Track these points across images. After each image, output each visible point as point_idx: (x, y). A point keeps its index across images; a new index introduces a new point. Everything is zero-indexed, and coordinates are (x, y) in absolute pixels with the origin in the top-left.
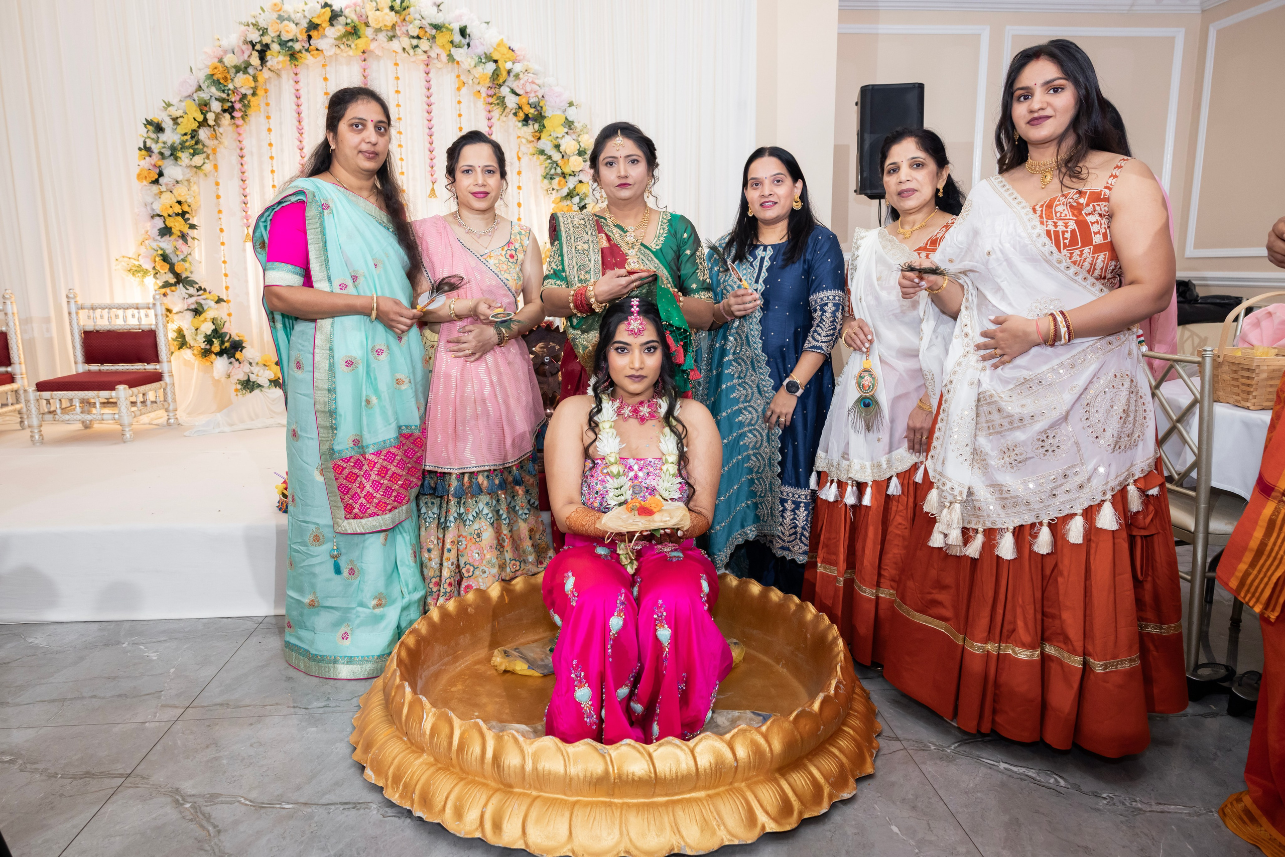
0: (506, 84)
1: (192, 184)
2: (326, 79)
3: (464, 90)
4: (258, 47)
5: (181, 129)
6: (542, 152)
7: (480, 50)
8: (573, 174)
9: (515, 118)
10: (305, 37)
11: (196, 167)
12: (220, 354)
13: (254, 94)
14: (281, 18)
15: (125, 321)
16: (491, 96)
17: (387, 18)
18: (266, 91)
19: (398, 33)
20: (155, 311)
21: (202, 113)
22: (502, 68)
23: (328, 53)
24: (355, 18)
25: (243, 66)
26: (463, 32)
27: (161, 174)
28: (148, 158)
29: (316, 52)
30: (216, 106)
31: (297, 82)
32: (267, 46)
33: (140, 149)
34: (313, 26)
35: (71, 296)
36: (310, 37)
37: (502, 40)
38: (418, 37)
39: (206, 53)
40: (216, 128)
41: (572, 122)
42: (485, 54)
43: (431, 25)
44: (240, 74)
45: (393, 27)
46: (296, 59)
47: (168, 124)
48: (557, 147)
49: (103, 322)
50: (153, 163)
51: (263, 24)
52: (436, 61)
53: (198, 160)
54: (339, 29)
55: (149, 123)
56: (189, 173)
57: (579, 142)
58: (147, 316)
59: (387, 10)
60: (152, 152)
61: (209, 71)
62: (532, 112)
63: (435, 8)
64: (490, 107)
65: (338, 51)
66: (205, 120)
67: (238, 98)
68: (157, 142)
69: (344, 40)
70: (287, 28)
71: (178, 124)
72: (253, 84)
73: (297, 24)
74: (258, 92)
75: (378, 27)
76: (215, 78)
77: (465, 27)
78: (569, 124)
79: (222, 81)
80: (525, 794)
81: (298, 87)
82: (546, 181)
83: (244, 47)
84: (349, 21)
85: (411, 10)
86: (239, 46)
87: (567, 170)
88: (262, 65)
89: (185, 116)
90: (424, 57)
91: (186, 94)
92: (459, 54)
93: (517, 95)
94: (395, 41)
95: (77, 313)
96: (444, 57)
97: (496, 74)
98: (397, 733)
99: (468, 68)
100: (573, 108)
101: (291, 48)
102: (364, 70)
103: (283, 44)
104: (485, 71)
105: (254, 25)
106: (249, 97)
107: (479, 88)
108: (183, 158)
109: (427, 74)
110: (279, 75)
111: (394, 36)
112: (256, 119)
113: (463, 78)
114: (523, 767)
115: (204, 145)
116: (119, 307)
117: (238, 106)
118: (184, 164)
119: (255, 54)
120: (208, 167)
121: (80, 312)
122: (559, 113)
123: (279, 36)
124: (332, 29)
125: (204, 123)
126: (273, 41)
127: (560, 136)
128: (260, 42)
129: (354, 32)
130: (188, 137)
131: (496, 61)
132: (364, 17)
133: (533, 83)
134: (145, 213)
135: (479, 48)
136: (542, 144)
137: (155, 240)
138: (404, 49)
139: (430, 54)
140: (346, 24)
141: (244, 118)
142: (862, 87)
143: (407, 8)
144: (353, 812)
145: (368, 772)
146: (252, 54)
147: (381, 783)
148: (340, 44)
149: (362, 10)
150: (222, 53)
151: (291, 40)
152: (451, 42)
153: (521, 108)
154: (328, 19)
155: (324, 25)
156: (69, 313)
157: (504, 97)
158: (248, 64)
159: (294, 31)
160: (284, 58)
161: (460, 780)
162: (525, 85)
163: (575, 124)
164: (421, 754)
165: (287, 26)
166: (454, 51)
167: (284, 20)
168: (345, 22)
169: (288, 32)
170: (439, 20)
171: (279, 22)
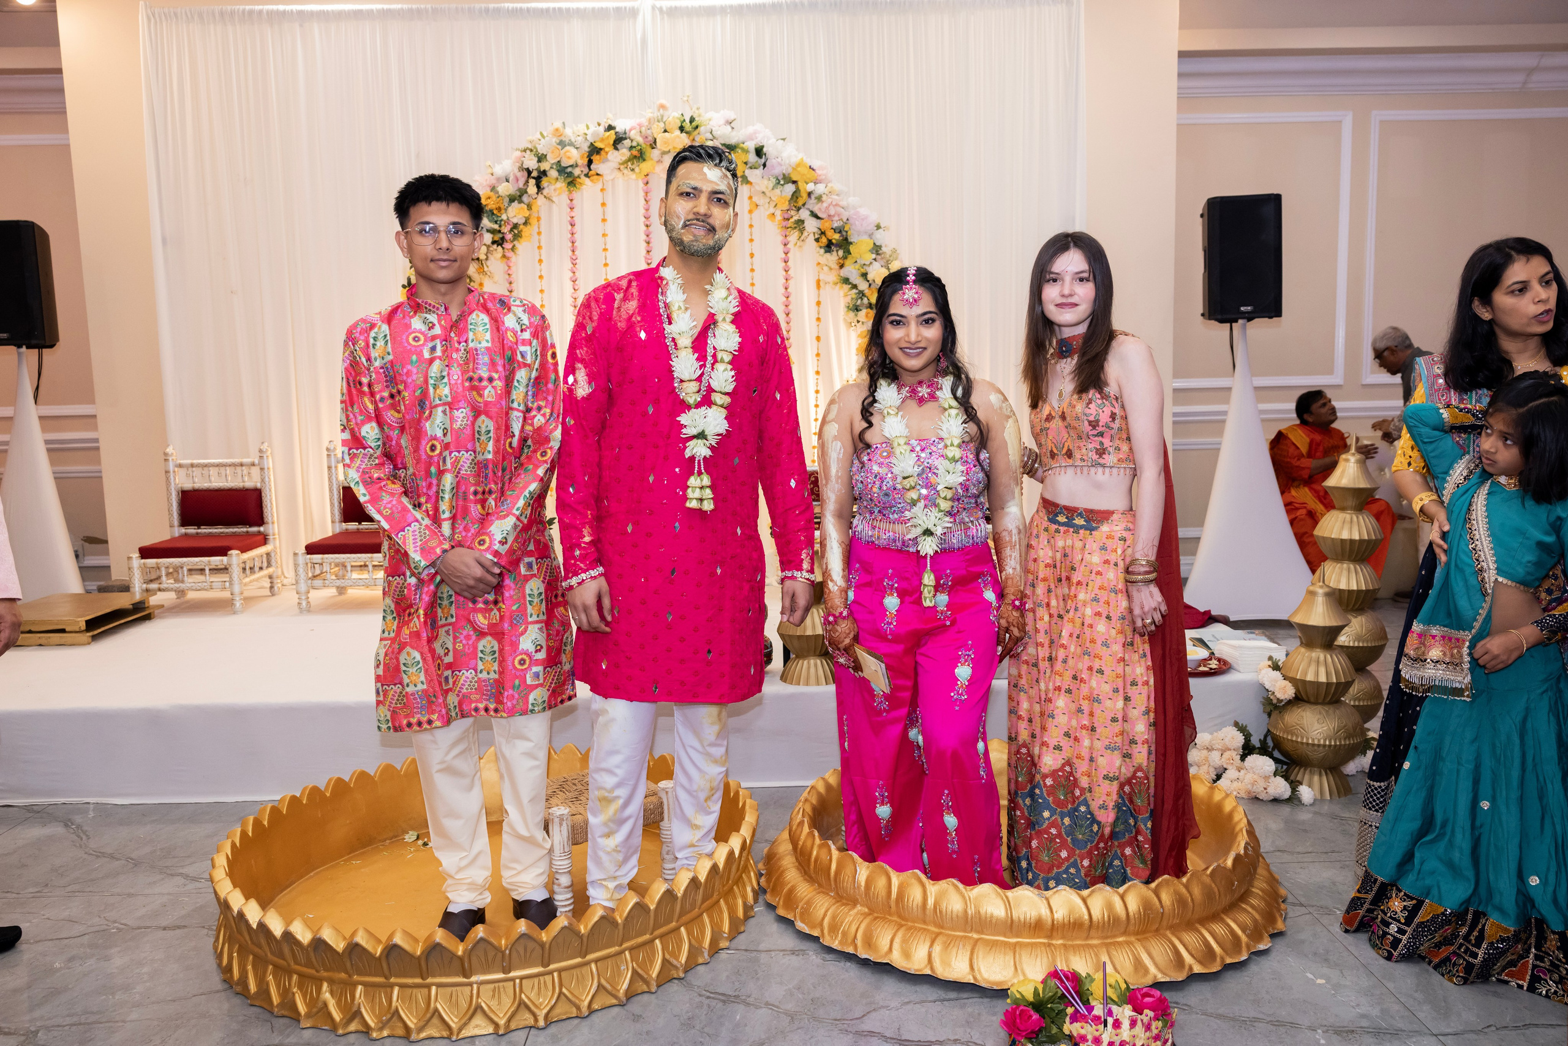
0: (806, 206)
2: (603, 204)
3: (755, 213)
4: (535, 174)
6: (846, 281)
7: (778, 171)
9: (815, 243)
10: (586, 161)
13: (525, 223)
14: (562, 144)
16: (788, 219)
17: (678, 140)
18: (539, 219)
22: (802, 190)
23: (606, 178)
24: (640, 140)
25: (518, 194)
26: (759, 152)
29: (596, 177)
30: (487, 238)
31: (572, 208)
32: (544, 173)
33: (404, 286)
34: (594, 151)
36: (590, 162)
37: (802, 159)
40: (485, 261)
41: (880, 247)
42: (784, 175)
44: (515, 204)
46: (574, 184)
48: (865, 275)
51: (542, 150)
54: (624, 153)
57: (888, 269)
59: (678, 132)
62: (836, 237)
63: (729, 128)
64: (787, 232)
65: (618, 174)
67: (509, 227)
69: (628, 164)
70: (568, 153)
73: (578, 149)
74: (531, 221)
75: (666, 150)
77: (762, 146)
78: (877, 249)
79: (495, 212)
80: (966, 937)
81: (573, 214)
82: (852, 314)
83: (519, 174)
84: (634, 144)
85: (702, 129)
86: (514, 174)
88: (537, 193)
92: (755, 175)
93: (817, 217)
97: (795, 196)
99: (764, 189)
100: (881, 230)
101: (570, 174)
102: (646, 193)
103: (562, 170)
104: (783, 194)
105: (531, 151)
106: (522, 227)
107: (772, 210)
112: (524, 248)
113: (754, 199)
114: (966, 911)
117: (509, 236)
119: (532, 182)
122: (865, 238)
123: (559, 162)
124: (616, 152)
126: (551, 168)
127: (867, 262)
128: (538, 170)
129: (639, 156)
131: (794, 182)
132: (650, 138)
133: (837, 205)
135: (776, 169)
136: (844, 272)
140: (632, 147)
141: (513, 249)
142: (1209, 200)
143: (697, 127)
144: (794, 957)
145: (800, 925)
146: (527, 182)
147: (816, 933)
148: (622, 167)
149: (649, 132)
150: (494, 182)
151: (571, 166)
152: (746, 163)
153: (823, 233)
154: (612, 142)
155: (607, 149)
156: (329, 468)
157: (803, 222)
158: (523, 192)
159: (574, 156)
160: (561, 185)
161: (901, 926)
162: (827, 208)
163: (884, 249)
164: (855, 905)
165: (568, 151)
166: (748, 172)
167: (565, 145)
168: (630, 145)
169: (569, 157)
170: (733, 140)
171: (560, 147)
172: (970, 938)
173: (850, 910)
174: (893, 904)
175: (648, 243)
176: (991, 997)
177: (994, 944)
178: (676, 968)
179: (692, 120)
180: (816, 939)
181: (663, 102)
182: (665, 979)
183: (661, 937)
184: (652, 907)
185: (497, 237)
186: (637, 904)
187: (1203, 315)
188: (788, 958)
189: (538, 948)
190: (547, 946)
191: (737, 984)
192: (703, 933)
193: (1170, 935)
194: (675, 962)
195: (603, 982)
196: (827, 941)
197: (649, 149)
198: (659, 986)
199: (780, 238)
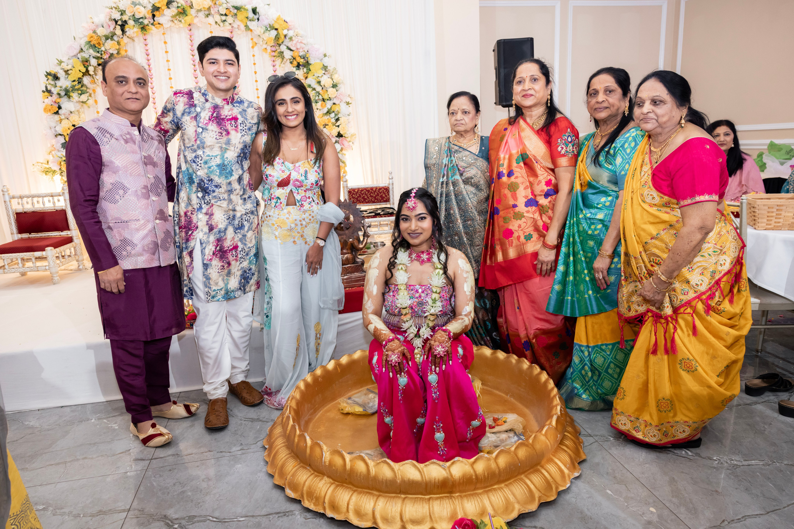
0: (284, 43)
1: (80, 114)
2: (165, 43)
3: (256, 48)
4: (120, 23)
5: (71, 78)
7: (266, 22)
8: (330, 99)
9: (290, 65)
10: (151, 16)
11: (82, 102)
14: (134, 4)
15: (44, 205)
16: (274, 51)
17: (205, 3)
18: (126, 51)
19: (212, 12)
20: (64, 197)
21: (85, 67)
22: (281, 34)
23: (165, 26)
24: (183, 3)
25: (110, 35)
26: (254, 11)
27: (60, 108)
28: (50, 97)
29: (158, 25)
30: (94, 62)
32: (125, 22)
33: (43, 92)
34: (156, 9)
35: (5, 190)
36: (154, 16)
37: (280, 16)
38: (226, 15)
39: (84, 27)
40: (94, 76)
41: (327, 67)
42: (270, 25)
43: (233, 7)
44: (109, 41)
45: (209, 9)
46: (146, 30)
47: (61, 74)
48: (319, 82)
49: (28, 206)
50: (54, 100)
51: (122, 8)
52: (237, 30)
53: (84, 97)
54: (173, 10)
55: (48, 74)
56: (78, 106)
57: (332, 79)
58: (59, 200)
60: (52, 93)
61: (87, 39)
62: (302, 61)
64: (274, 58)
65: (173, 24)
66: (87, 71)
68: (55, 86)
69: (177, 17)
71: (69, 74)
72: (118, 47)
73: (144, 7)
75: (199, 8)
76: (92, 43)
77: (256, 8)
78: (325, 68)
79: (97, 45)
80: (398, 497)
81: (147, 48)
83: (110, 23)
84: (179, 5)
86: (106, 22)
87: (326, 97)
88: (123, 34)
89: (73, 69)
90: (230, 27)
91: (73, 55)
92: (253, 25)
93: (291, 50)
94: (210, 18)
95: (10, 201)
96: (242, 27)
97: (277, 38)
98: (302, 464)
99: (259, 34)
100: (326, 58)
101: (141, 23)
102: (191, 36)
103: (136, 20)
104: (270, 36)
105: (116, 8)
107: (265, 46)
108: (74, 97)
110: (133, 40)
111: (209, 14)
113: (255, 40)
114: (395, 478)
115: (87, 88)
116: (39, 196)
118: (75, 101)
119: (118, 28)
120: (91, 102)
121: (12, 200)
122: (318, 61)
123: (133, 15)
124: (169, 10)
125: (86, 73)
127: (320, 76)
128: (121, 19)
129: (183, 12)
130: (76, 83)
131: (276, 29)
132: (189, 2)
133: (301, 42)
134: (51, 133)
136: (308, 82)
137: (58, 151)
138: (216, 22)
139: (233, 25)
140: (178, 7)
142: (498, 41)
145: (289, 491)
146: (115, 27)
147: (299, 498)
148: (174, 20)
150: (95, 27)
151: (142, 18)
152: (247, 18)
153: (294, 59)
154: (165, 4)
155: (163, 8)
156: (5, 202)
157: (283, 52)
158: (113, 34)
159: (143, 12)
160: (137, 30)
162: (296, 44)
163: (329, 68)
165: (138, 9)
166: (249, 23)
167: (136, 5)
168: (177, 6)
169: (139, 12)
170: (238, 4)
171: (133, 6)
173: (321, 480)
174: (347, 476)
177: (415, 500)
180: (299, 502)
187: (495, 103)
196: (306, 503)
197: (189, 8)
199: (271, 62)
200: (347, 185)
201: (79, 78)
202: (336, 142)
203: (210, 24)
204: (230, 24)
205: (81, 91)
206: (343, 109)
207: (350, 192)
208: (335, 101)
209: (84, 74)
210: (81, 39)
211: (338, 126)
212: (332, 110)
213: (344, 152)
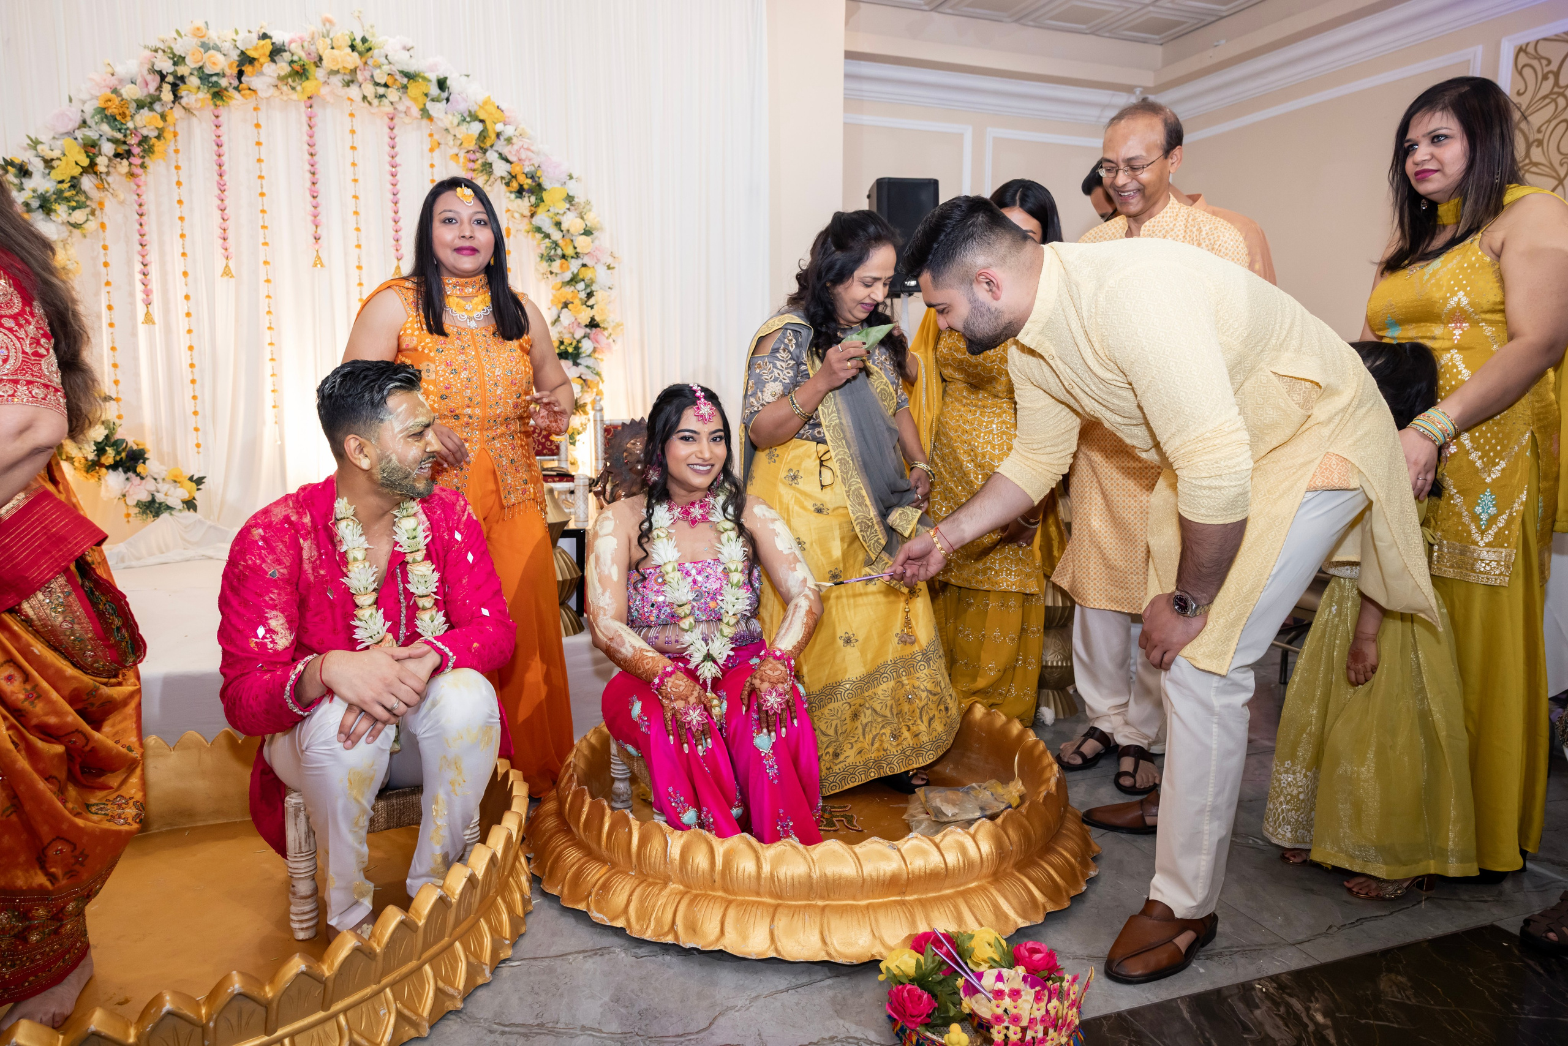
0: (495, 148)
1: (68, 247)
2: (258, 126)
4: (170, 79)
5: (57, 175)
6: (539, 230)
7: (463, 107)
8: (577, 255)
9: (508, 188)
10: (235, 71)
11: (75, 224)
12: (114, 467)
13: (158, 137)
14: (206, 47)
16: (474, 161)
17: (349, 59)
18: (175, 135)
19: (360, 76)
21: (88, 156)
22: (490, 130)
23: (261, 94)
24: (303, 55)
25: (149, 100)
26: (442, 84)
29: (248, 92)
30: (108, 148)
31: (218, 126)
34: (246, 60)
36: (240, 74)
37: (488, 97)
38: (386, 85)
39: (92, 80)
40: (107, 176)
41: (573, 198)
42: (470, 112)
43: (402, 72)
44: (145, 112)
45: (354, 71)
46: (220, 98)
47: (36, 166)
48: (558, 224)
51: (179, 50)
52: (403, 115)
53: (79, 216)
54: (282, 67)
55: (8, 161)
56: (65, 230)
57: (583, 220)
59: (349, 50)
61: (99, 104)
62: (527, 183)
63: (407, 55)
65: (277, 93)
66: (93, 164)
67: (137, 140)
68: (22, 190)
69: (288, 80)
70: (213, 59)
71: (52, 168)
72: (161, 124)
73: (225, 55)
74: (166, 134)
75: (335, 68)
76: (108, 112)
77: (446, 79)
78: (570, 199)
79: (118, 118)
81: (219, 133)
82: (545, 264)
83: (149, 78)
84: (295, 58)
85: (376, 52)
86: (142, 76)
87: (570, 251)
88: (174, 102)
89: (63, 158)
90: (390, 109)
91: (64, 130)
92: (435, 109)
93: (507, 161)
94: (354, 88)
96: (415, 111)
97: (483, 136)
99: (449, 126)
100: (573, 181)
101: (215, 84)
102: (310, 118)
103: (206, 79)
104: (470, 132)
105: (165, 51)
106: (154, 140)
107: (455, 150)
108: (59, 211)
109: (392, 129)
111: (352, 81)
112: (156, 165)
115: (87, 198)
117: (136, 150)
118: (60, 220)
119: (167, 88)
120: (92, 225)
122: (557, 186)
123: (201, 68)
124: (273, 65)
125: (91, 168)
126: (191, 74)
127: (561, 212)
128: (174, 74)
129: (300, 73)
130: (66, 186)
131: (482, 121)
132: (314, 55)
133: (528, 149)
135: (461, 105)
138: (364, 98)
139: (397, 106)
140: (292, 62)
141: (143, 166)
142: (876, 180)
143: (370, 49)
144: (598, 958)
145: (596, 915)
146: (159, 88)
147: (620, 923)
148: (280, 84)
149: (313, 48)
150: (116, 82)
151: (217, 74)
152: (426, 95)
153: (515, 177)
154: (268, 53)
155: (262, 60)
157: (490, 165)
158: (154, 98)
159: (221, 63)
160: (204, 95)
161: (729, 903)
162: (518, 151)
163: (576, 200)
164: (665, 885)
165: (212, 56)
166: (429, 105)
167: (209, 49)
168: (290, 59)
169: (214, 63)
170: (411, 68)
171: (202, 50)
172: (815, 906)
173: (661, 890)
174: (717, 877)
175: (313, 174)
176: (848, 975)
177: (843, 910)
178: (452, 997)
179: (364, 40)
180: (620, 932)
181: (329, 16)
182: (441, 1016)
183: (430, 960)
184: (421, 923)
185: (122, 149)
186: (402, 922)
188: (591, 961)
189: (261, 1011)
190: (274, 1005)
191: (536, 1006)
192: (481, 944)
193: (1017, 874)
194: (451, 990)
195: (356, 1037)
196: (635, 931)
197: (313, 66)
198: (432, 1027)
200: (602, 417)
201: (73, 178)
202: (586, 336)
203: (352, 100)
204: (392, 103)
205: (77, 202)
206: (600, 275)
207: (607, 430)
208: (586, 260)
209: (85, 171)
210: (84, 102)
211: (592, 307)
212: (581, 277)
213: (596, 355)
